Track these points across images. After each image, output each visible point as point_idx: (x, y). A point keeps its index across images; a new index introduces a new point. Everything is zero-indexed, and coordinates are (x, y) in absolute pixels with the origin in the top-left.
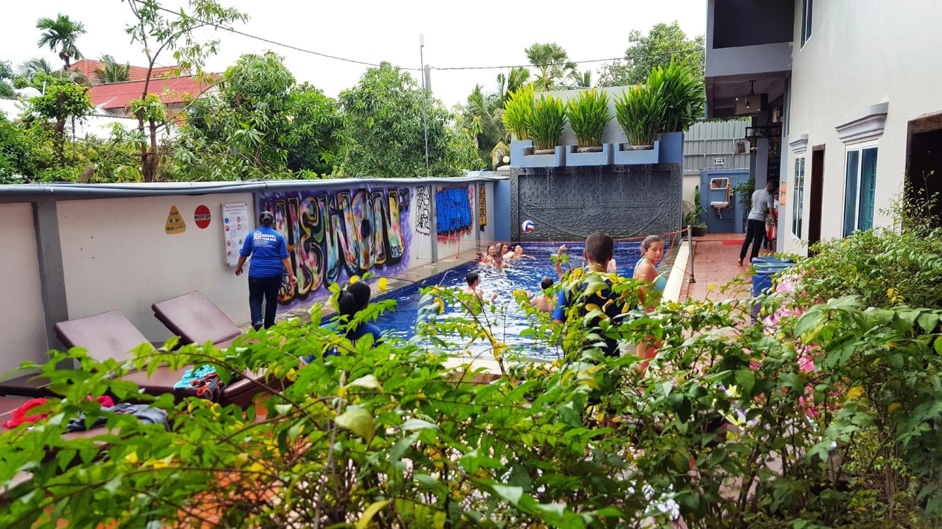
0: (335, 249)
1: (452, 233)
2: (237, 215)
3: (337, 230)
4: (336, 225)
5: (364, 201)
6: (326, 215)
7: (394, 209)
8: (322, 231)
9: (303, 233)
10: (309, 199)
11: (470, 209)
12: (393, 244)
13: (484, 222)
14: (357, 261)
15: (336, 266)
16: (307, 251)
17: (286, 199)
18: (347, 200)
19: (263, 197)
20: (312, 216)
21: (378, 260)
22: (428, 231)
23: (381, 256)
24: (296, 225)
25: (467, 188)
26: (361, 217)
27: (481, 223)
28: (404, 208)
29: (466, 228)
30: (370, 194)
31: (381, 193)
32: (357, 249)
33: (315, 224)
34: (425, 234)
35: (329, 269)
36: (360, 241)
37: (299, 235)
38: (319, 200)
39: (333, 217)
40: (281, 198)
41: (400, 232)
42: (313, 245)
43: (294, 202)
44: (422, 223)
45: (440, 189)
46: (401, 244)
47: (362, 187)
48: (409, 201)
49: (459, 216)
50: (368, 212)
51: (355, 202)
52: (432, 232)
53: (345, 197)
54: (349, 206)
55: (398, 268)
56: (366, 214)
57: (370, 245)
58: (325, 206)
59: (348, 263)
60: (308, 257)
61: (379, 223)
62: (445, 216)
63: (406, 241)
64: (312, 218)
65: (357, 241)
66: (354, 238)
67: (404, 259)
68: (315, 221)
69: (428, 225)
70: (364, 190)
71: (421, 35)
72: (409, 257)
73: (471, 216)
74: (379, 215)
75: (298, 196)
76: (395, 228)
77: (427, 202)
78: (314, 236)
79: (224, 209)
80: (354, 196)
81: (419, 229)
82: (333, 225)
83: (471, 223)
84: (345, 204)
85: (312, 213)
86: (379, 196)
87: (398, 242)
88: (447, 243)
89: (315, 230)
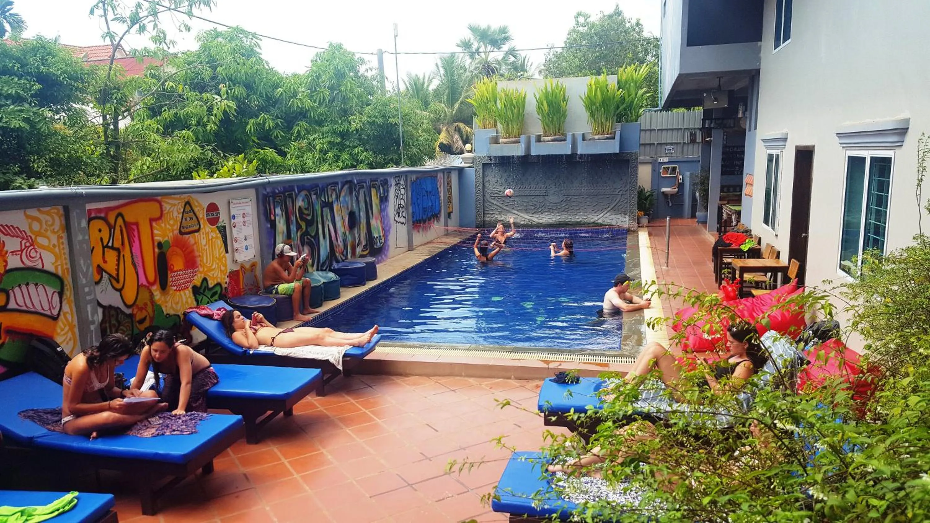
0: (326, 242)
1: (424, 222)
2: (241, 212)
3: (327, 223)
4: (327, 218)
5: (351, 193)
6: (318, 208)
7: (375, 201)
8: (315, 224)
9: (299, 227)
10: (303, 193)
11: (439, 197)
12: (376, 235)
13: (451, 210)
14: (345, 253)
15: (327, 257)
16: (303, 245)
17: (283, 193)
18: (336, 192)
19: (265, 193)
20: (306, 209)
21: (363, 251)
22: (403, 220)
23: (365, 247)
24: (293, 219)
25: (437, 177)
26: (348, 209)
27: (448, 211)
28: (384, 199)
29: (436, 216)
30: (355, 185)
31: (364, 184)
32: (345, 241)
33: (309, 218)
34: (402, 223)
35: (321, 262)
36: (347, 233)
37: (295, 229)
38: (313, 193)
39: (324, 209)
40: (280, 193)
41: (381, 222)
42: (308, 238)
43: (291, 196)
44: (399, 213)
45: (414, 177)
46: (381, 234)
47: (349, 179)
48: (388, 191)
49: (430, 204)
50: (354, 205)
51: (343, 194)
52: (407, 221)
53: (334, 190)
54: (338, 198)
55: (380, 258)
56: (352, 206)
57: (357, 236)
58: (317, 198)
59: (337, 254)
60: (303, 250)
61: (363, 214)
62: (418, 205)
63: (386, 231)
64: (306, 212)
65: (344, 233)
66: (343, 230)
67: (385, 249)
68: (309, 215)
69: (404, 214)
70: (350, 182)
71: (396, 25)
72: (388, 246)
73: (440, 204)
74: (362, 205)
75: (294, 190)
76: (376, 219)
77: (403, 191)
78: (309, 230)
79: (232, 205)
80: (342, 188)
81: (397, 219)
82: (325, 218)
83: (440, 211)
84: (334, 197)
85: (307, 206)
86: (363, 187)
87: (379, 233)
88: (421, 231)
89: (309, 223)
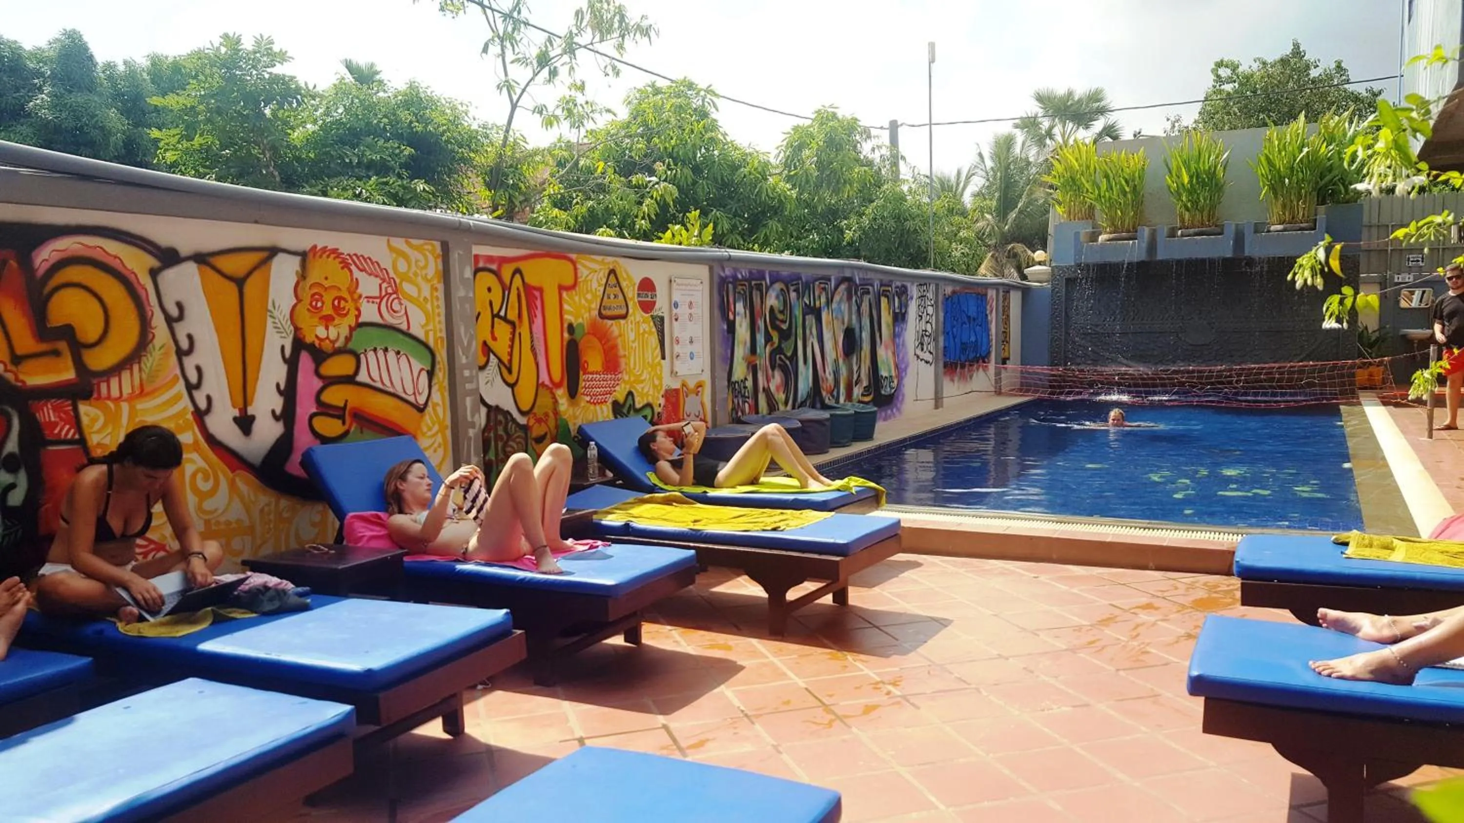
0: (808, 369)
1: (963, 367)
2: (688, 299)
3: (811, 340)
4: (811, 333)
5: (849, 298)
6: (798, 312)
7: (886, 318)
8: (793, 338)
9: (768, 339)
10: (778, 286)
11: (988, 330)
12: (884, 373)
13: (1006, 354)
14: (835, 393)
15: (808, 396)
16: (773, 369)
17: (749, 280)
18: (827, 294)
19: (722, 274)
20: (781, 312)
21: (863, 395)
22: (929, 358)
23: (866, 389)
24: (761, 323)
25: (986, 295)
26: (843, 323)
27: (1003, 356)
28: (899, 318)
29: (984, 359)
30: (857, 286)
31: (870, 288)
32: (836, 373)
33: (784, 327)
34: (927, 362)
35: (799, 400)
36: (841, 361)
37: (763, 341)
38: (792, 288)
39: (807, 317)
40: (744, 279)
41: (894, 353)
42: (780, 358)
43: (759, 287)
44: (922, 344)
45: (949, 290)
46: (893, 374)
47: (848, 274)
48: (906, 306)
49: (973, 339)
50: (854, 317)
51: (837, 298)
52: (936, 359)
53: (824, 289)
54: (829, 302)
55: (889, 412)
56: (850, 319)
57: (855, 368)
58: (798, 299)
59: (824, 393)
60: (773, 377)
61: (866, 335)
62: (954, 338)
63: (901, 370)
64: (780, 317)
65: (836, 361)
66: (834, 356)
67: (898, 398)
68: (784, 322)
69: (931, 347)
70: (849, 280)
71: (932, 46)
72: (903, 395)
73: (989, 341)
74: (866, 321)
75: (764, 279)
76: (886, 348)
77: (930, 310)
78: (783, 346)
79: (674, 285)
80: (836, 288)
81: (919, 352)
82: (808, 332)
83: (989, 353)
84: (823, 300)
85: (782, 308)
86: (868, 293)
87: (890, 371)
88: (956, 379)
89: (785, 335)
